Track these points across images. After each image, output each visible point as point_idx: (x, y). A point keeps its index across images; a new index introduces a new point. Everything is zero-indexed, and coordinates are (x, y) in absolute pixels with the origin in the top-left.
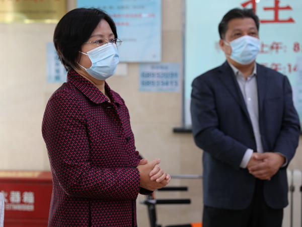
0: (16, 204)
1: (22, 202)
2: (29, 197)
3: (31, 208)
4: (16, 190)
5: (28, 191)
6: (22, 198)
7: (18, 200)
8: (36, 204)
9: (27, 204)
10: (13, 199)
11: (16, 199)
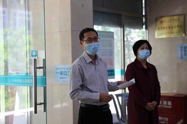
0: (165, 105)
1: (167, 105)
2: (170, 103)
3: (170, 107)
4: (165, 100)
5: (170, 101)
6: (167, 103)
7: (166, 104)
8: (172, 105)
9: (169, 106)
10: (164, 104)
11: (165, 103)
